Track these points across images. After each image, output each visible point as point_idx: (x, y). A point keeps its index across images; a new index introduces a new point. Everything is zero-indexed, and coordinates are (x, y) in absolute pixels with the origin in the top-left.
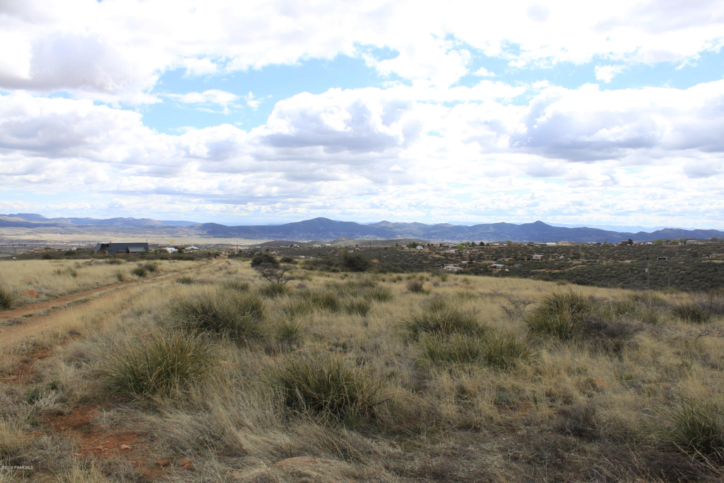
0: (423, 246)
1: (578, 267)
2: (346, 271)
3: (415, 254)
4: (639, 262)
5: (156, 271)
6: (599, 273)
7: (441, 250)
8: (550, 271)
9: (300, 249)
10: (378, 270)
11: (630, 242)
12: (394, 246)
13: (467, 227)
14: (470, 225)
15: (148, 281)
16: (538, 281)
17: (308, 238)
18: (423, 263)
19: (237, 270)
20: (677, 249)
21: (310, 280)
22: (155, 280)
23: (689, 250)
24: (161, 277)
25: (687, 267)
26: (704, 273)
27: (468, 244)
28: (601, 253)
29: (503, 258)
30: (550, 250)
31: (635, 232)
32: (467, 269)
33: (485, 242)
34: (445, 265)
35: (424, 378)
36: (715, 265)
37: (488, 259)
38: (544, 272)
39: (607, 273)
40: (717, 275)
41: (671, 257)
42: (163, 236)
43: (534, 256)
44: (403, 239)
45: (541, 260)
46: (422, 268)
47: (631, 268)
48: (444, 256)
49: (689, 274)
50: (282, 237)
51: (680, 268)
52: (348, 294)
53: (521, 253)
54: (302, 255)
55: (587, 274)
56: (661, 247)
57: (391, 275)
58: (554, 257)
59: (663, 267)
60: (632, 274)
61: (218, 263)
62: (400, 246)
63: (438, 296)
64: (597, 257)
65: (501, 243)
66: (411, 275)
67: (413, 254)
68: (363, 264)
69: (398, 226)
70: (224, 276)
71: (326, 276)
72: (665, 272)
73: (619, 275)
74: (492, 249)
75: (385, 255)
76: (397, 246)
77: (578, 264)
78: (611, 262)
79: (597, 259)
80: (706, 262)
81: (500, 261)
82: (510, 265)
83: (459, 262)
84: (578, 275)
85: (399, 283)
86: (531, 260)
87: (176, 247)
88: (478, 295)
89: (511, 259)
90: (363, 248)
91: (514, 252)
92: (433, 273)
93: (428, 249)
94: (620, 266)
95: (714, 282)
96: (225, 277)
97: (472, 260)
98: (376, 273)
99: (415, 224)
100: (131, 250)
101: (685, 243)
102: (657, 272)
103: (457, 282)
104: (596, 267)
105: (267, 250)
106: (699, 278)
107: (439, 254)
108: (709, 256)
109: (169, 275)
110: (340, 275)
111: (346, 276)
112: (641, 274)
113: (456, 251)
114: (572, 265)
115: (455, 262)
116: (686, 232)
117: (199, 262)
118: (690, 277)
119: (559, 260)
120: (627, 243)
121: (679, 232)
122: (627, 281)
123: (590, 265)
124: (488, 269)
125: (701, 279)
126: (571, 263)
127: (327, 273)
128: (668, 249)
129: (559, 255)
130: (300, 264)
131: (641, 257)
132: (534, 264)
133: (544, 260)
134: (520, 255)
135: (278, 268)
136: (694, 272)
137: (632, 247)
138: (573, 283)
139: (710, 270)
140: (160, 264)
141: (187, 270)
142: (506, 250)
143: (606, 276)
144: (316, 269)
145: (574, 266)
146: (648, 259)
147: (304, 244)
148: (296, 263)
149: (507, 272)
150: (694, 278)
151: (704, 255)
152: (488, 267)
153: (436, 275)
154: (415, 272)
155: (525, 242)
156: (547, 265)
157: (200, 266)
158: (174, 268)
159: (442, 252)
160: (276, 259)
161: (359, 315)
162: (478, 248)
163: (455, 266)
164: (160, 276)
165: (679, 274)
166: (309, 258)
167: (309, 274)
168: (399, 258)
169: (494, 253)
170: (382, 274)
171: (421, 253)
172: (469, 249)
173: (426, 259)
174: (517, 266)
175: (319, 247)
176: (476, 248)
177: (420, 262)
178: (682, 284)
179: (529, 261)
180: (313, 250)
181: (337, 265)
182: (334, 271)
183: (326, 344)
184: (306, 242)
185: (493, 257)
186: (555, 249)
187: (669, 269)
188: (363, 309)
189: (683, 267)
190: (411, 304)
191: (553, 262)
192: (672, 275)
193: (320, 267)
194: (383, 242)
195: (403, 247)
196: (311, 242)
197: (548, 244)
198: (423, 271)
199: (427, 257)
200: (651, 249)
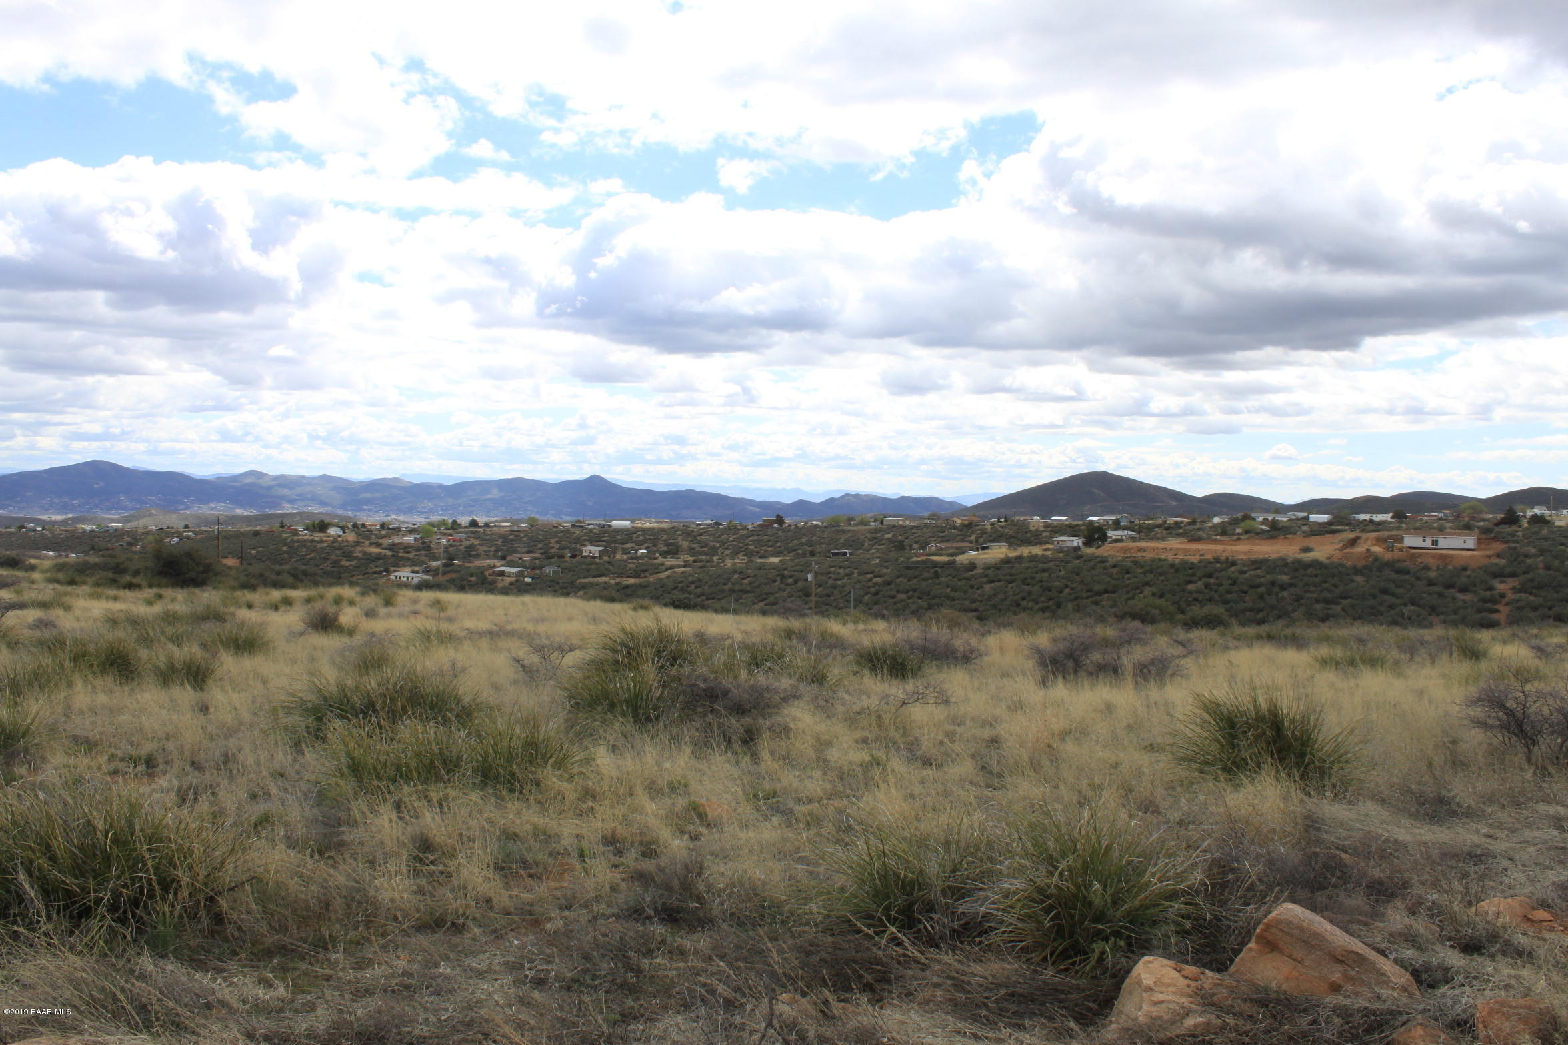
0: (343, 528)
1: (674, 572)
2: (159, 586)
3: (325, 545)
4: (797, 561)
6: (717, 585)
7: (383, 537)
8: (618, 580)
9: (43, 535)
10: (235, 584)
11: (780, 520)
12: (274, 529)
13: (441, 486)
14: (448, 483)
16: (592, 603)
17: (64, 508)
18: (342, 566)
21: (68, 608)
23: (889, 536)
25: (885, 571)
26: (915, 581)
27: (444, 523)
28: (723, 543)
29: (519, 553)
30: (619, 537)
31: (788, 500)
32: (441, 579)
33: (481, 519)
34: (392, 569)
35: (340, 822)
36: (935, 565)
37: (487, 555)
38: (606, 583)
39: (733, 584)
40: (939, 584)
41: (857, 550)
43: (584, 549)
44: (297, 513)
45: (600, 557)
46: (340, 578)
47: (781, 574)
48: (389, 550)
49: (889, 584)
51: (872, 573)
52: (163, 639)
53: (557, 542)
54: (48, 550)
55: (693, 587)
56: (838, 531)
57: (267, 594)
58: (625, 552)
59: (841, 571)
60: (783, 586)
62: (289, 527)
63: (374, 639)
64: (714, 552)
65: (515, 522)
66: (313, 592)
67: (319, 545)
68: (201, 569)
69: (283, 481)
71: (108, 598)
72: (845, 580)
73: (758, 587)
74: (496, 534)
75: (254, 549)
76: (282, 527)
77: (676, 566)
78: (741, 561)
79: (714, 555)
80: (919, 559)
81: (512, 561)
82: (533, 569)
83: (424, 563)
84: (676, 588)
85: (285, 612)
86: (578, 558)
88: (463, 634)
89: (536, 555)
90: (202, 532)
91: (541, 541)
92: (365, 587)
93: (353, 534)
94: (760, 569)
95: (933, 598)
97: (451, 559)
98: (233, 589)
99: (325, 477)
101: (882, 523)
102: (831, 582)
103: (418, 607)
104: (711, 573)
106: (907, 592)
107: (378, 545)
108: (924, 548)
110: (145, 596)
111: (160, 597)
112: (800, 584)
113: (415, 540)
114: (663, 568)
115: (413, 563)
116: (885, 501)
118: (891, 590)
119: (637, 558)
120: (772, 522)
121: (870, 499)
122: (771, 599)
123: (701, 567)
124: (486, 579)
125: (911, 593)
126: (662, 564)
127: (112, 592)
128: (850, 535)
129: (637, 548)
130: (44, 572)
131: (800, 552)
132: (584, 567)
133: (606, 558)
134: (555, 547)
136: (898, 580)
137: (783, 531)
138: (666, 605)
139: (926, 575)
142: (526, 536)
143: (732, 591)
144: (85, 583)
145: (667, 570)
146: (813, 554)
147: (53, 523)
148: (32, 568)
149: (528, 584)
150: (898, 592)
151: (915, 546)
152: (487, 574)
153: (371, 593)
154: (323, 586)
155: (567, 520)
156: (611, 568)
159: (385, 542)
161: (189, 688)
162: (466, 533)
163: (413, 572)
165: (870, 584)
166: (67, 556)
167: (66, 594)
168: (286, 556)
169: (499, 543)
170: (246, 592)
171: (337, 544)
172: (445, 534)
173: (348, 556)
174: (548, 570)
175: (92, 531)
176: (461, 533)
177: (335, 564)
178: (876, 604)
179: (574, 561)
180: (78, 538)
181: (137, 573)
182: (130, 586)
183: (103, 759)
184: (59, 517)
185: (497, 551)
186: (628, 535)
187: (853, 574)
188: (197, 673)
189: (877, 570)
190: (312, 659)
191: (625, 561)
192: (858, 586)
193: (94, 579)
194: (247, 519)
195: (296, 530)
196: (72, 519)
197: (615, 523)
198: (342, 584)
199: (351, 552)
200: (819, 534)
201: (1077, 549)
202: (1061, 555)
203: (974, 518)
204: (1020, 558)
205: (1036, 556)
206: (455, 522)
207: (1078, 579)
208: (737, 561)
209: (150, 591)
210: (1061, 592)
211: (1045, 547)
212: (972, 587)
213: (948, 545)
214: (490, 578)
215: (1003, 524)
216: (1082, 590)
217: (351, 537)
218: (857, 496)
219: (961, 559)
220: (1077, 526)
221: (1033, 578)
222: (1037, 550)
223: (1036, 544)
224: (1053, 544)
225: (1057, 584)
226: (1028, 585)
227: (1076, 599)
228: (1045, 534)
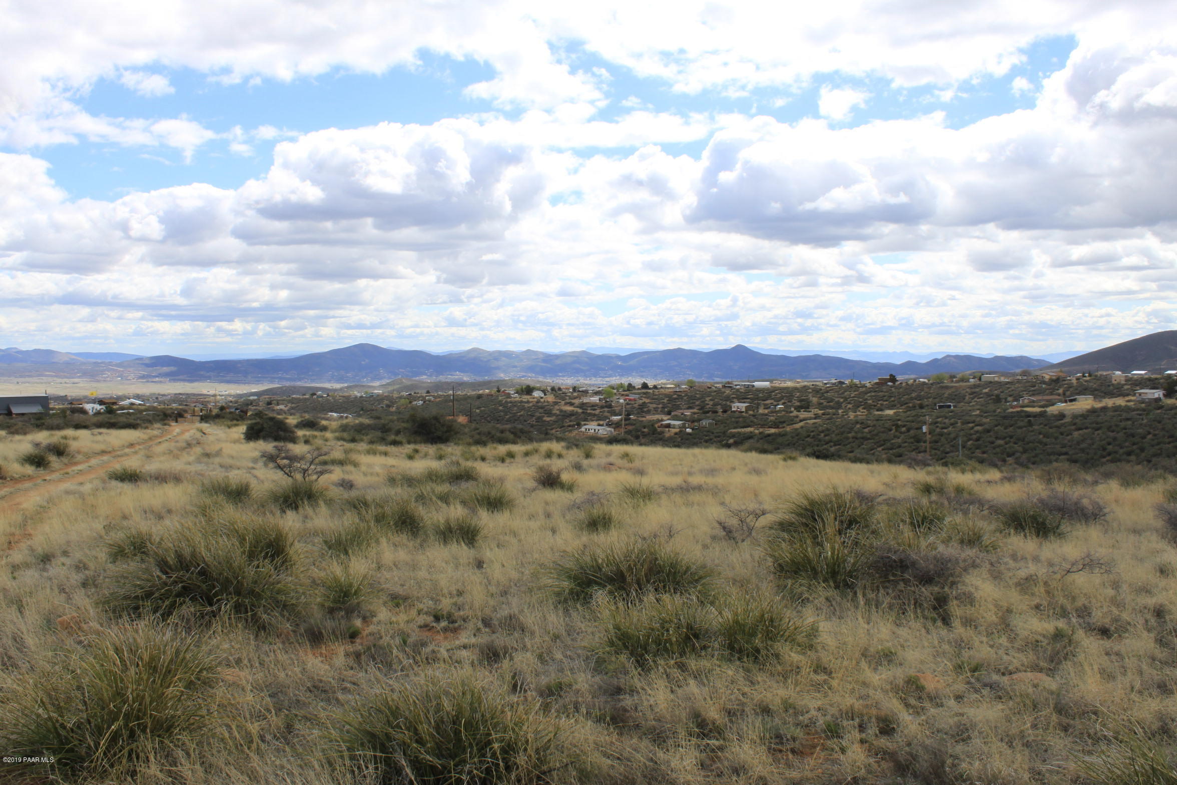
0: (544, 392)
1: (807, 423)
2: (415, 442)
3: (531, 404)
4: (909, 413)
5: (68, 455)
6: (842, 433)
7: (575, 398)
8: (761, 430)
9: (328, 400)
10: (470, 440)
11: (893, 379)
12: (493, 392)
13: (619, 357)
14: (623, 354)
15: (54, 476)
17: (340, 380)
18: (546, 422)
19: (221, 450)
20: (968, 390)
21: (356, 465)
22: (67, 473)
23: (987, 390)
24: (80, 467)
25: (985, 420)
26: (1011, 429)
27: (621, 386)
28: (846, 399)
29: (681, 409)
30: (761, 395)
31: (898, 361)
32: (623, 431)
33: (651, 383)
34: (583, 423)
35: (619, 690)
36: (1028, 415)
37: (656, 412)
38: (751, 432)
39: (856, 433)
40: (1032, 431)
41: (959, 402)
42: (76, 380)
43: (733, 405)
44: (509, 380)
45: (746, 412)
46: (547, 434)
47: (895, 424)
48: (580, 408)
49: (988, 431)
50: (294, 380)
51: (973, 422)
52: (434, 498)
53: (711, 400)
54: (332, 411)
55: (822, 435)
56: (942, 387)
57: (495, 448)
58: (766, 407)
59: (947, 421)
60: (897, 434)
61: (183, 432)
62: (504, 391)
63: (594, 497)
64: (839, 406)
65: (678, 385)
66: (529, 447)
67: (526, 405)
68: (445, 429)
69: (498, 355)
70: (198, 461)
71: (381, 454)
72: (950, 429)
73: (877, 435)
74: (662, 394)
75: (478, 408)
76: (499, 391)
77: (808, 418)
78: (861, 413)
79: (839, 409)
80: (1014, 410)
81: (676, 415)
82: (693, 422)
83: (607, 418)
84: (809, 436)
85: (511, 463)
86: (729, 412)
87: (101, 402)
88: (660, 490)
89: (695, 411)
90: (439, 396)
91: (698, 399)
92: (567, 441)
93: (552, 396)
94: (877, 420)
95: (1028, 443)
96: (200, 463)
97: (629, 415)
98: (469, 444)
99: (529, 352)
100: (15, 410)
101: (980, 379)
102: (938, 430)
103: (611, 459)
104: (837, 423)
105: (269, 403)
106: (1004, 438)
107: (572, 404)
108: (1018, 401)
109: (94, 462)
110: (406, 451)
111: (416, 451)
112: (912, 432)
113: (600, 400)
114: (798, 420)
115: (599, 418)
116: (980, 360)
117: (149, 431)
118: (991, 436)
119: (776, 412)
120: (887, 380)
121: (968, 359)
122: (888, 445)
123: (828, 419)
124: (655, 430)
125: (1008, 439)
126: (797, 417)
127: (382, 448)
128: (953, 390)
129: (776, 403)
130: (333, 431)
131: (911, 405)
132: (733, 419)
133: (751, 412)
134: (710, 404)
135: (294, 440)
136: (996, 428)
137: (896, 388)
138: (808, 455)
139: (1020, 424)
140: (75, 439)
141: (127, 450)
142: (686, 395)
143: (855, 438)
144: (362, 440)
145: (801, 421)
146: (921, 407)
147: (336, 390)
148: (324, 429)
149: (689, 434)
150: (997, 438)
151: (1010, 399)
152: (656, 426)
153: (574, 448)
155: (717, 380)
156: (755, 420)
157: (150, 439)
158: (102, 447)
159: (577, 402)
160: (287, 421)
161: (463, 544)
162: (639, 394)
163: (599, 425)
164: (76, 464)
165: (972, 431)
166: (347, 418)
167: (351, 450)
168: (502, 413)
169: (665, 401)
170: (479, 447)
171: (540, 404)
172: (623, 395)
173: (549, 413)
174: (705, 423)
175: (361, 397)
176: (635, 394)
177: (539, 419)
178: (977, 448)
179: (725, 415)
180: (352, 402)
181: (398, 433)
182: (395, 443)
183: (414, 612)
184: (338, 386)
185: (664, 408)
186: (768, 393)
187: (957, 423)
188: (468, 532)
189: (978, 419)
190: (548, 515)
191: (766, 415)
192: (962, 433)
193: (369, 437)
194: (474, 385)
195: (509, 394)
196: (347, 387)
197: (757, 384)
198: (550, 439)
199: (551, 410)
200: (926, 390)
201: (1158, 400)
202: (1143, 405)
203: (1060, 374)
204: (1104, 409)
205: (1120, 406)
206: (630, 385)
207: (1160, 426)
208: (858, 413)
209: (409, 446)
210: (1144, 437)
211: (1127, 398)
212: (1062, 434)
213: (1040, 398)
214: (659, 430)
215: (1088, 378)
216: (1164, 436)
217: (550, 398)
218: (957, 357)
219: (1052, 410)
220: (1156, 379)
221: (1117, 426)
222: (1120, 402)
223: (1119, 396)
224: (1134, 395)
225: (1140, 431)
226: (1113, 431)
227: (1158, 444)
228: (1126, 387)
